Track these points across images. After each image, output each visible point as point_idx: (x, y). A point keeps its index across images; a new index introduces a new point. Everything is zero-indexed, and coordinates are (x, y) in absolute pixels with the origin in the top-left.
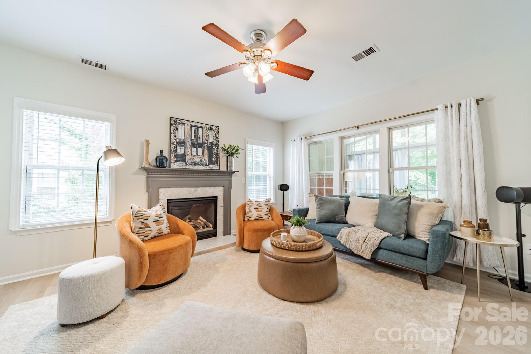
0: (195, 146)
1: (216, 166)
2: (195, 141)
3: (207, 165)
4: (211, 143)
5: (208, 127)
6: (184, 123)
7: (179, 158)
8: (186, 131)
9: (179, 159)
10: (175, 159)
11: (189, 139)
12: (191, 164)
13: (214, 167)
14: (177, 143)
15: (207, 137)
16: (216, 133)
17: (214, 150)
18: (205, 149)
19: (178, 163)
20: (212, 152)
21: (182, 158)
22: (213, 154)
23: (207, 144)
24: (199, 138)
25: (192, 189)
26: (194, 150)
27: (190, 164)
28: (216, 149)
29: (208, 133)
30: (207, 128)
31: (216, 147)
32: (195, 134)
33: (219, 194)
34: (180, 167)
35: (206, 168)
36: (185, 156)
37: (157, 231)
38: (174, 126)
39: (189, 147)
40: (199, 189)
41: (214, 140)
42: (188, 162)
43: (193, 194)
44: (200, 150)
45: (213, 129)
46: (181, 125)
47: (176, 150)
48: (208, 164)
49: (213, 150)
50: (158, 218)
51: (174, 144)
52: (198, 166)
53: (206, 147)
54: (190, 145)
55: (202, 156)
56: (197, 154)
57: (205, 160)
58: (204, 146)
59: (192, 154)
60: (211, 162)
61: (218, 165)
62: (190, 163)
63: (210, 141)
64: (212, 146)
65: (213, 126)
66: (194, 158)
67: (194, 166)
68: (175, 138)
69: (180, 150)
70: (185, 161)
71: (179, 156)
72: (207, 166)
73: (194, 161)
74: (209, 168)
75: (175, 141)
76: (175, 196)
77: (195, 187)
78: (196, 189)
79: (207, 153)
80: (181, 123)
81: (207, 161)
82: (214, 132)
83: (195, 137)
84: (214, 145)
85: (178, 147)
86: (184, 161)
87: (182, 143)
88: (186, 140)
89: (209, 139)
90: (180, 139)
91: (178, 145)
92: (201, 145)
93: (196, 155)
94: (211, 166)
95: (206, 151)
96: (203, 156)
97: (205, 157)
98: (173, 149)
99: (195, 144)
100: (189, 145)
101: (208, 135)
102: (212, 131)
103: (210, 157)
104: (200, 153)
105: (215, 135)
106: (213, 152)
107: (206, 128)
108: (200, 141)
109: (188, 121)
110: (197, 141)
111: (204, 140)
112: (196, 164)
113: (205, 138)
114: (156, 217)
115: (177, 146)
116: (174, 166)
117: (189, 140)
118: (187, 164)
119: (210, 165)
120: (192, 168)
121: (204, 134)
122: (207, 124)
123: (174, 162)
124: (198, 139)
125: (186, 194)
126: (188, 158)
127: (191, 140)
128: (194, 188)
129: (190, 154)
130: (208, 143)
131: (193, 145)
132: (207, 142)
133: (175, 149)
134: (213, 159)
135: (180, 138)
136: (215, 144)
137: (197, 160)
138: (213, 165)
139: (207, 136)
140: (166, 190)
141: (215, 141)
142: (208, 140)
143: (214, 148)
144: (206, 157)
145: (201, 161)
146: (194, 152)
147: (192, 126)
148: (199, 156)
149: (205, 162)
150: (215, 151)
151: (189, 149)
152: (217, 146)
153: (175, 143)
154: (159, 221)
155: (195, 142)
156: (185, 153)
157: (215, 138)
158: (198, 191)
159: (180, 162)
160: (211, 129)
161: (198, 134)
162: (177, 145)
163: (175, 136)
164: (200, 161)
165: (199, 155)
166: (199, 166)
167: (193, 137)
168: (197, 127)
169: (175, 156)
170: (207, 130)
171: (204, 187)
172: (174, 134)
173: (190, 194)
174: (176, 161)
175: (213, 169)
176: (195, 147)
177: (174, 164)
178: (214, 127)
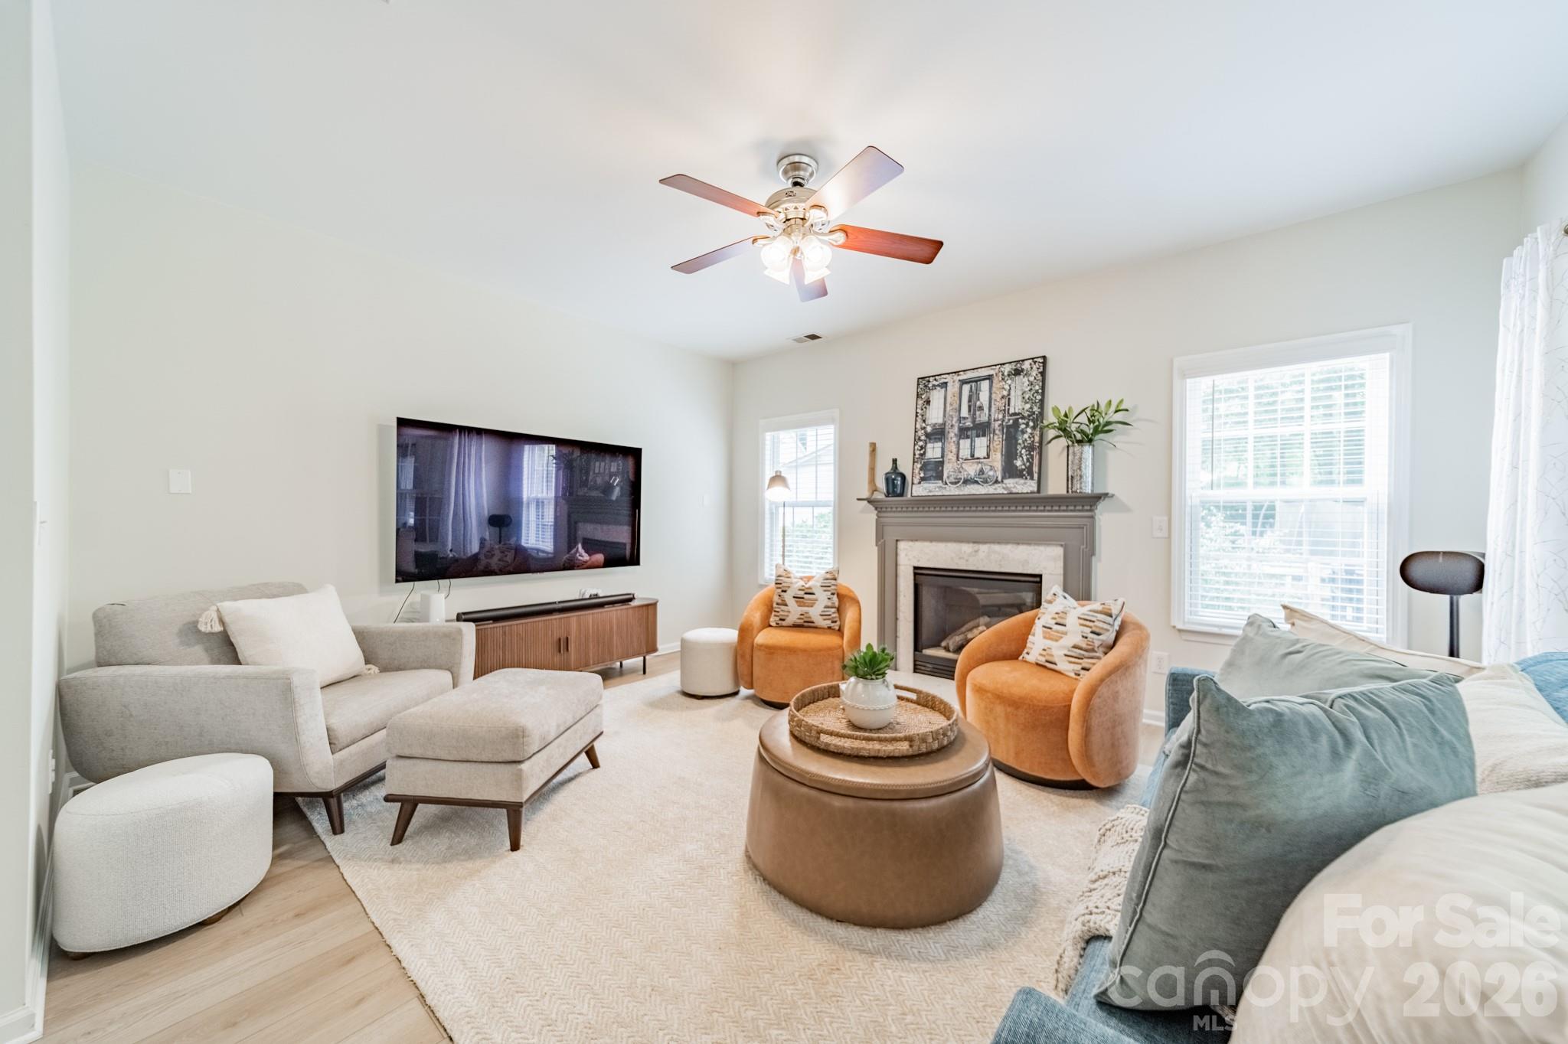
0: (969, 433)
1: (1025, 483)
2: (970, 420)
3: (996, 482)
4: (1015, 414)
5: (1007, 369)
6: (945, 381)
7: (929, 470)
8: (949, 400)
9: (929, 474)
10: (922, 475)
11: (955, 419)
12: (956, 483)
13: (1018, 487)
14: (927, 435)
15: (1003, 401)
16: (1032, 379)
17: (1023, 432)
18: (996, 437)
19: (925, 485)
20: (1017, 440)
21: (934, 470)
22: (1019, 447)
23: (1003, 421)
24: (981, 408)
25: (967, 548)
26: (965, 444)
27: (952, 483)
28: (1029, 430)
29: (1007, 387)
30: (1006, 374)
31: (1031, 424)
32: (970, 401)
33: (1045, 568)
34: (930, 491)
35: (995, 489)
36: (942, 463)
37: (799, 616)
38: (923, 397)
39: (954, 439)
40: (984, 548)
41: (1026, 403)
42: (948, 477)
43: (967, 561)
44: (981, 443)
45: (1022, 370)
46: (938, 388)
47: (925, 453)
48: (1000, 479)
49: (1020, 433)
50: (803, 592)
51: (921, 440)
52: (972, 486)
53: (997, 432)
54: (955, 434)
55: (985, 458)
56: (972, 456)
57: (992, 468)
58: (992, 430)
59: (960, 456)
60: (1010, 471)
61: (1032, 478)
62: (954, 481)
63: (1012, 411)
64: (1016, 424)
65: (1023, 361)
66: (964, 466)
67: (962, 488)
68: (924, 425)
69: (933, 451)
70: (943, 475)
71: (929, 467)
72: (996, 486)
73: (964, 475)
74: (1004, 488)
75: (923, 431)
76: (929, 560)
77: (974, 542)
78: (976, 546)
79: (1000, 447)
80: (938, 385)
81: (1000, 468)
82: (1026, 379)
83: (970, 411)
84: (1023, 418)
85: (929, 445)
86: (939, 476)
87: (938, 434)
88: (947, 424)
89: (1009, 405)
90: (935, 425)
91: (930, 439)
92: (983, 429)
93: (969, 457)
94: (1010, 483)
95: (997, 443)
96: (988, 458)
97: (993, 461)
98: (917, 452)
99: (968, 429)
100: (952, 434)
101: (1005, 393)
102: (1022, 377)
103: (1010, 455)
104: (981, 452)
105: (1029, 388)
106: (1020, 441)
107: (1003, 375)
108: (983, 417)
109: (955, 373)
110: (974, 421)
111: (993, 409)
112: (966, 482)
113: (999, 404)
114: (800, 590)
115: (926, 443)
116: (919, 490)
117: (953, 422)
118: (946, 484)
119: (1005, 481)
120: (957, 493)
121: (993, 396)
122: (1004, 364)
123: (920, 483)
124: (978, 413)
125: (952, 559)
126: (948, 470)
127: (960, 419)
128: (971, 545)
129: (954, 458)
130: (1004, 416)
131: (963, 433)
132: (1001, 416)
133: (922, 452)
134: (1018, 463)
135: (934, 421)
136: (1026, 414)
137: (971, 470)
138: (1017, 480)
139: (1003, 397)
140: (910, 546)
141: (1028, 406)
142: (1005, 410)
143: (1023, 426)
144: (997, 460)
145: (982, 472)
146: (965, 452)
147: (963, 382)
148: (978, 458)
149: (991, 473)
150: (1026, 436)
151: (952, 444)
152: (1033, 420)
153: (923, 438)
154: (803, 598)
155: (969, 424)
156: (943, 457)
157: (1027, 397)
158: (980, 553)
159: (930, 480)
160: (1017, 372)
161: (979, 400)
162: (928, 440)
163: (924, 421)
164: (978, 472)
165: (976, 456)
166: (976, 486)
167: (965, 413)
168: (976, 381)
169: (921, 469)
170: (1003, 379)
171: (999, 543)
172: (922, 416)
173: (960, 558)
174: (923, 479)
175: (1014, 491)
176: (968, 437)
177: (919, 485)
178: (1026, 365)
